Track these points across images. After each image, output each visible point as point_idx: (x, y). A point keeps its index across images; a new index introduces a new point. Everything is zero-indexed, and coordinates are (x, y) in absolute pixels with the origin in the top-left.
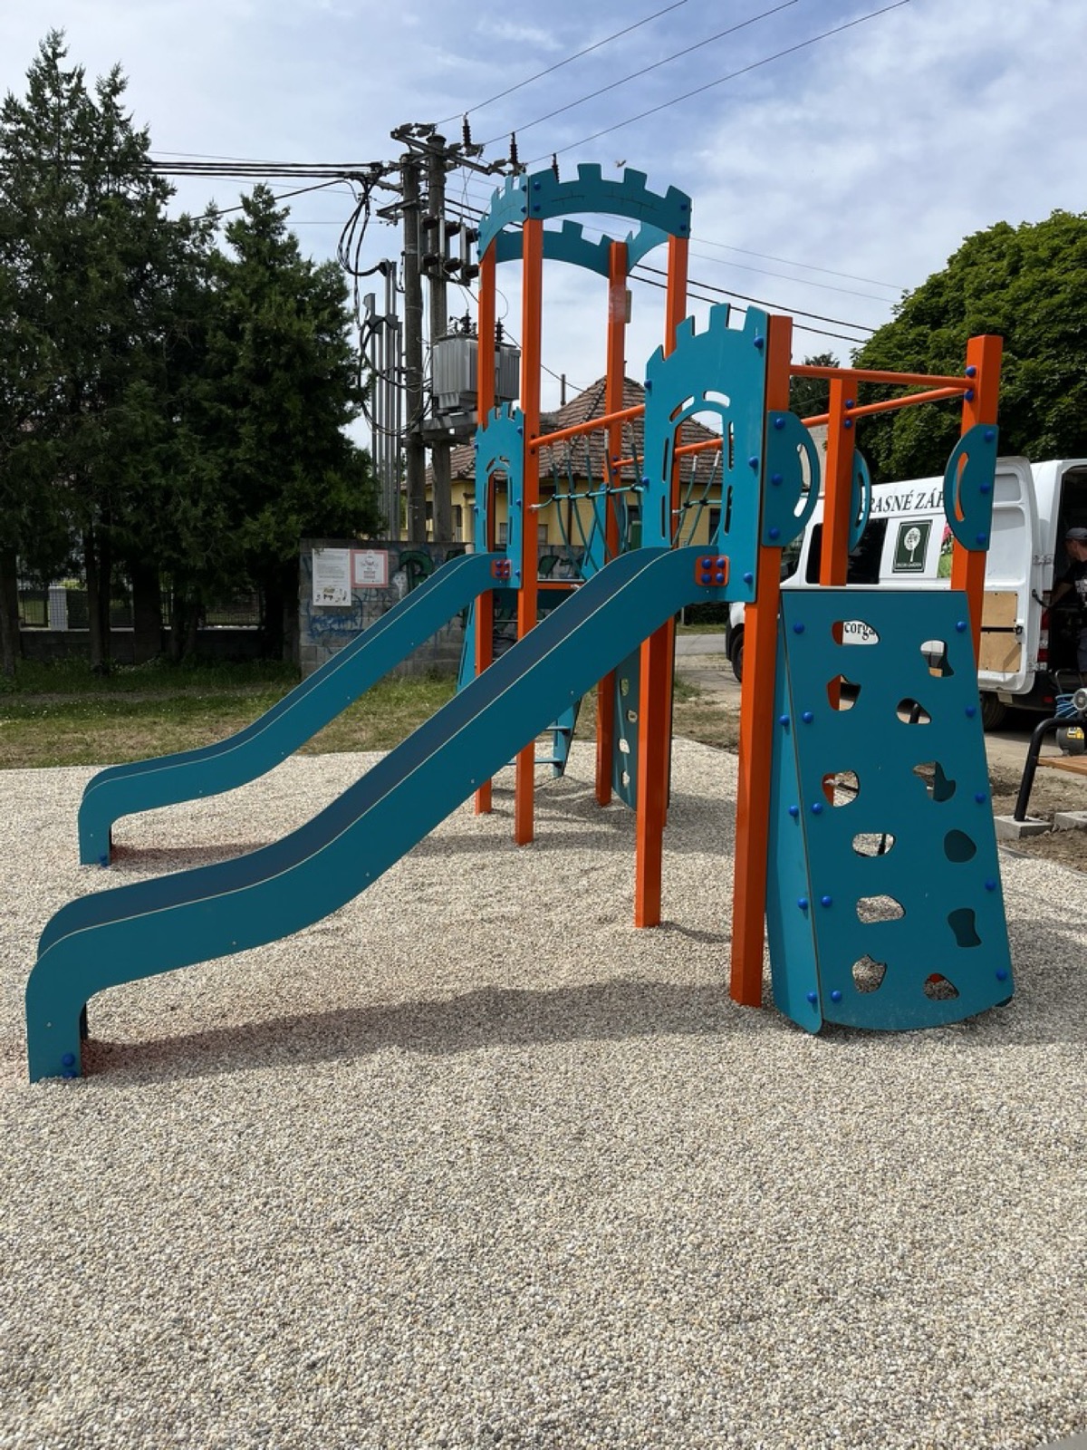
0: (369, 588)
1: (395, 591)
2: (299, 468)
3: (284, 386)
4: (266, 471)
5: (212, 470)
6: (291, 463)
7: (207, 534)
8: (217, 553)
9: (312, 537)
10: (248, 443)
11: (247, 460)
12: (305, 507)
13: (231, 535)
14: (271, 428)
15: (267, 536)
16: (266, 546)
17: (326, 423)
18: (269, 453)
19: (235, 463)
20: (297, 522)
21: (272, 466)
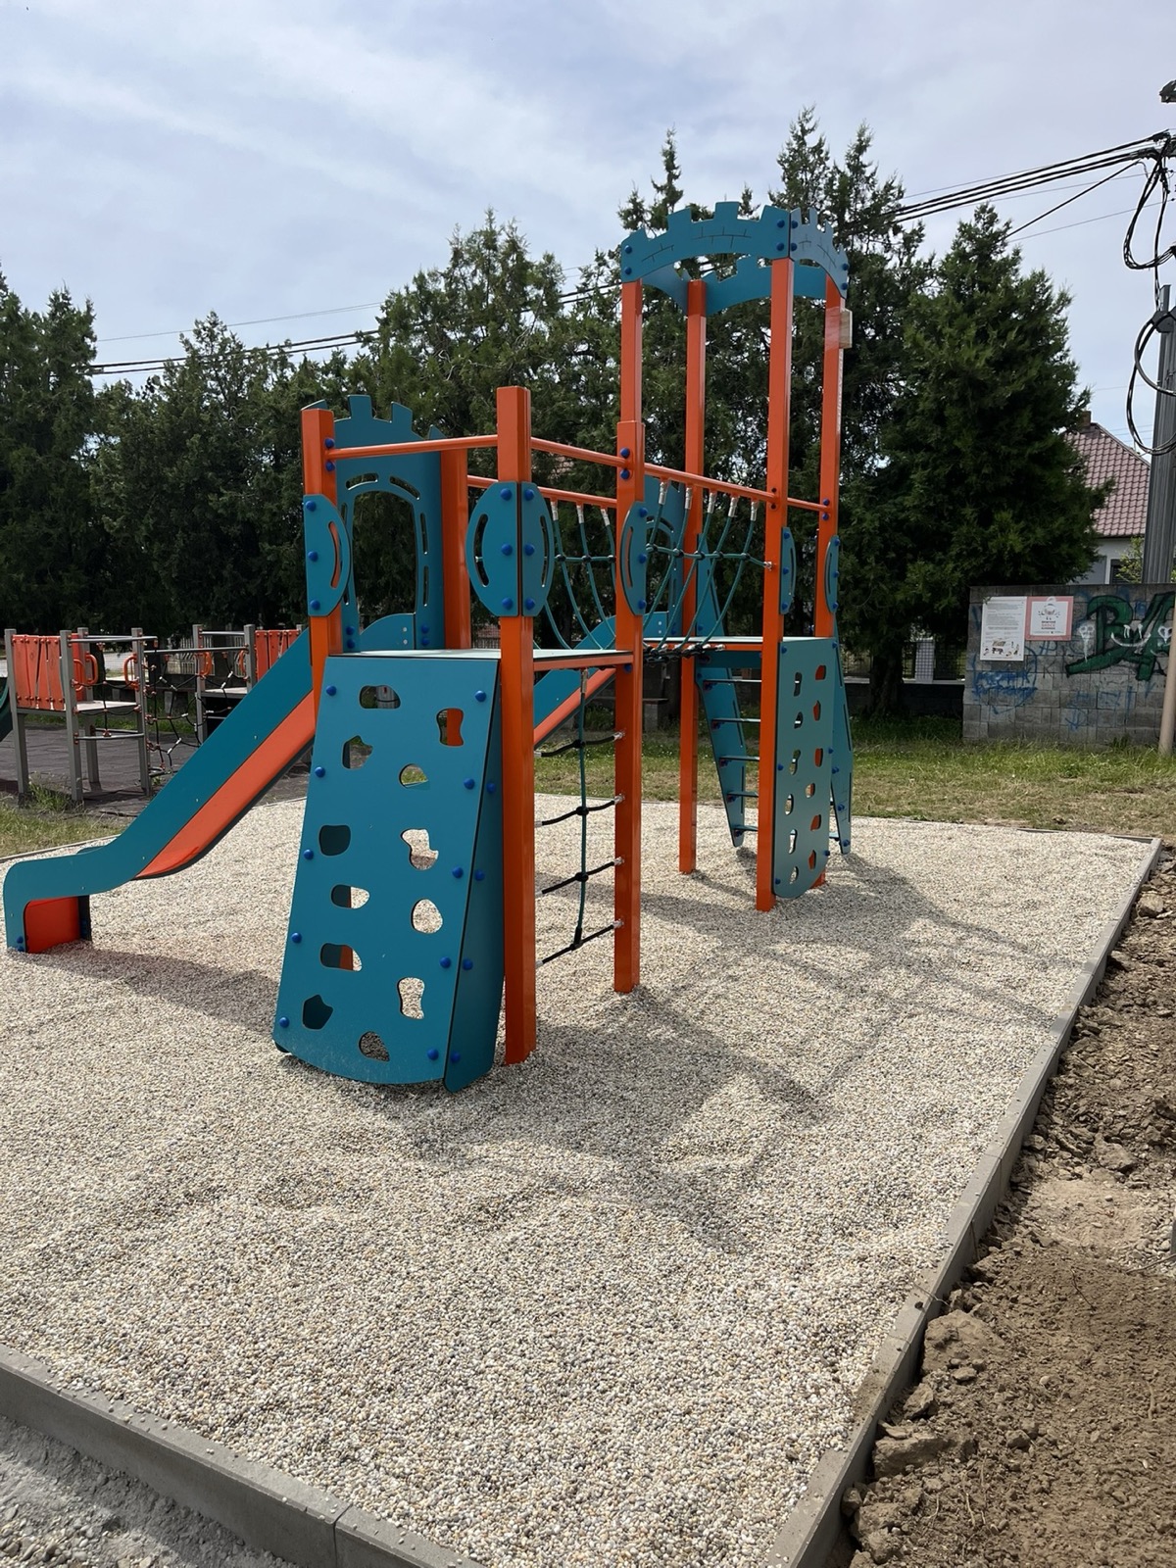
0: (1046, 641)
1: (1079, 644)
2: (969, 511)
3: (956, 424)
4: (941, 517)
5: (873, 521)
6: (964, 506)
7: (863, 585)
8: (873, 605)
9: (984, 585)
10: (918, 489)
11: (914, 507)
12: (974, 553)
13: (884, 587)
14: (944, 471)
15: (920, 586)
16: (919, 597)
17: (1008, 457)
18: (946, 497)
19: (903, 511)
20: (955, 569)
21: (947, 509)
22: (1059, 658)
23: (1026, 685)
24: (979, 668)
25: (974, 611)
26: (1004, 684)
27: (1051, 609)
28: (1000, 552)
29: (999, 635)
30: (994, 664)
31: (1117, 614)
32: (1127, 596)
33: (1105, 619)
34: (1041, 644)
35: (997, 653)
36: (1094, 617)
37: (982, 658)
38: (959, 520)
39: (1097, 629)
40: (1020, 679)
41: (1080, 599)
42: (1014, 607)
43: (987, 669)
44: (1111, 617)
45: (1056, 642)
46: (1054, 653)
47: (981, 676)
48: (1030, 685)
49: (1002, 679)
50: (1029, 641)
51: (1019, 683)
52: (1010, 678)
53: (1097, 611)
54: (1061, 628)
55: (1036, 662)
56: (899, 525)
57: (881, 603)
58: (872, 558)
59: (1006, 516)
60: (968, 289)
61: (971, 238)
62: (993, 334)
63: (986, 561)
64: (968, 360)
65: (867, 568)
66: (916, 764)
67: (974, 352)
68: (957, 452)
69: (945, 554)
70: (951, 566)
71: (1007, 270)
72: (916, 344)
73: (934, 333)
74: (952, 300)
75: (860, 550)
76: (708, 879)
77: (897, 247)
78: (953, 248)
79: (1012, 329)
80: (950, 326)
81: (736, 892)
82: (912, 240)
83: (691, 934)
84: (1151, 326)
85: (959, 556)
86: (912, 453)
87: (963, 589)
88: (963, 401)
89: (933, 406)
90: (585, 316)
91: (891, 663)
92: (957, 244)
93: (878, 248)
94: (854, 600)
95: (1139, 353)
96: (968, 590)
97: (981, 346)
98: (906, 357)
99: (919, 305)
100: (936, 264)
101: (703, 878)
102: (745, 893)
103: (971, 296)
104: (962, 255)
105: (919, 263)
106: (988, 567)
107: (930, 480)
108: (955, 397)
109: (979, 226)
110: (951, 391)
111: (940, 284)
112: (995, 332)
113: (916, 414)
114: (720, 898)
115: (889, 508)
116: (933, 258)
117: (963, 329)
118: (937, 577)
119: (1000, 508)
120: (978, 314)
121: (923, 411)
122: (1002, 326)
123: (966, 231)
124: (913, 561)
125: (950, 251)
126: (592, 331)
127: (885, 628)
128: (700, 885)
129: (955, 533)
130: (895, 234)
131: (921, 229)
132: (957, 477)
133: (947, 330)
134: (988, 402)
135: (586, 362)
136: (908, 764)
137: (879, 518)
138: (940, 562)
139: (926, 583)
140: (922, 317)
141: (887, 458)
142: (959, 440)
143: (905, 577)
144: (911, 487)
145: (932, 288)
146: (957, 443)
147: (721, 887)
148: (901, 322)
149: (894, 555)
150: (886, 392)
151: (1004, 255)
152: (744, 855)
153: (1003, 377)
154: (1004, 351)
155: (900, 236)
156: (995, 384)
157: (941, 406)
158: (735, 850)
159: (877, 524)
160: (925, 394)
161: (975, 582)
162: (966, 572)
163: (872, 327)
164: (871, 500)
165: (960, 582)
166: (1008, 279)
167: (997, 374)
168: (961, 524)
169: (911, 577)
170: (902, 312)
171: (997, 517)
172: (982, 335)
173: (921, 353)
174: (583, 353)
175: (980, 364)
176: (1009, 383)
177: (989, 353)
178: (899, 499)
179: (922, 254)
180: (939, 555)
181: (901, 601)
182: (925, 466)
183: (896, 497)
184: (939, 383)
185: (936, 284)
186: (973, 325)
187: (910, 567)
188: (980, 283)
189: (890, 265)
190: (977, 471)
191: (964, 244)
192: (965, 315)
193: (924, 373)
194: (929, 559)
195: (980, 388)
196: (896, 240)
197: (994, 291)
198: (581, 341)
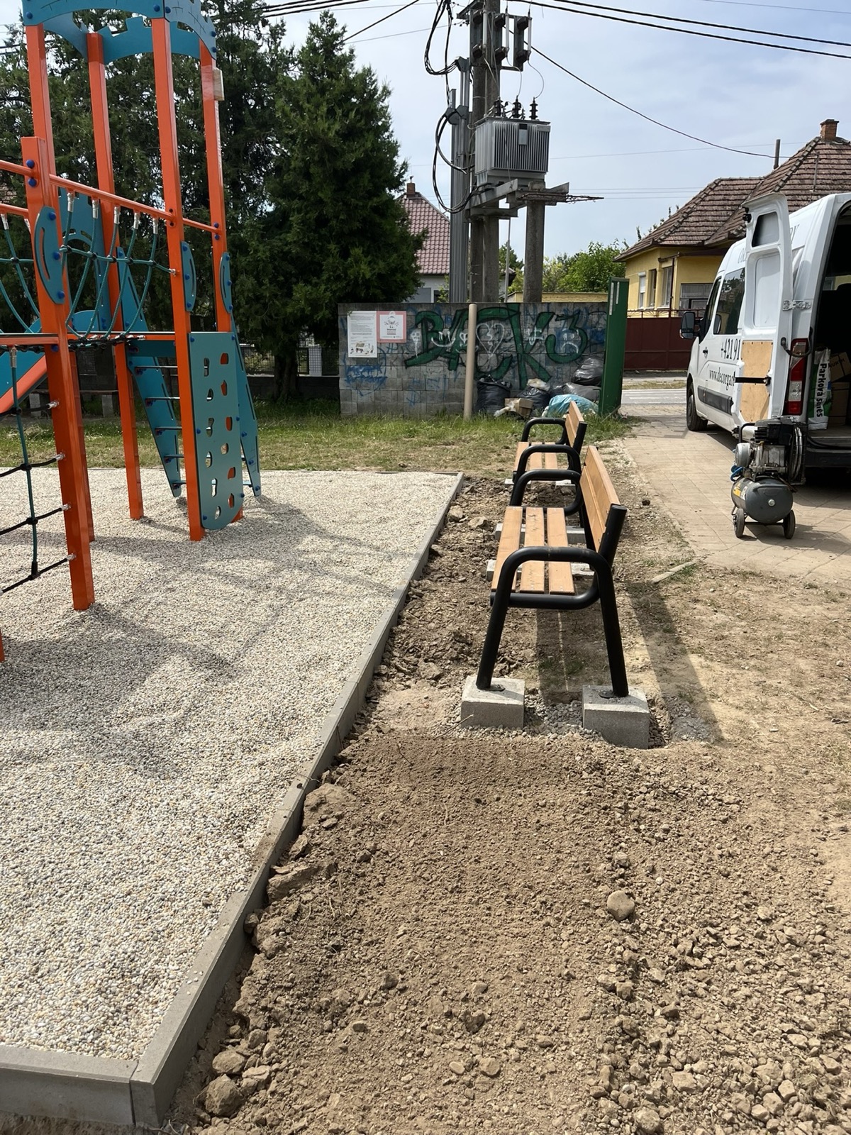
0: (391, 343)
1: (412, 345)
2: (332, 246)
3: (318, 180)
4: (314, 251)
5: (264, 252)
6: (329, 243)
7: (262, 301)
8: (270, 317)
9: (347, 302)
10: (296, 228)
11: (295, 242)
12: (338, 278)
13: (277, 302)
14: (313, 215)
15: (303, 302)
16: (303, 310)
17: (356, 207)
18: (316, 235)
19: (286, 245)
20: (326, 290)
21: (318, 245)
22: (400, 355)
23: (380, 375)
24: (348, 363)
25: (342, 320)
26: (366, 374)
27: (392, 320)
28: (356, 278)
29: (360, 339)
30: (358, 360)
31: (434, 325)
32: (440, 312)
33: (427, 328)
34: (387, 345)
35: (359, 352)
36: (420, 326)
37: (350, 356)
38: (328, 254)
39: (422, 334)
40: (376, 370)
41: (411, 313)
42: (369, 318)
43: (353, 363)
44: (431, 327)
45: (397, 344)
46: (396, 352)
47: (350, 369)
48: (382, 375)
49: (364, 371)
50: (380, 343)
51: (375, 374)
52: (369, 370)
53: (421, 322)
54: (400, 334)
55: (385, 358)
56: (285, 255)
57: (276, 315)
58: (267, 280)
59: (357, 251)
60: (319, 76)
61: (319, 36)
62: (339, 112)
63: (348, 284)
64: (323, 131)
65: (264, 287)
66: (308, 433)
67: (326, 125)
68: (321, 201)
69: (319, 278)
70: (323, 287)
71: (345, 64)
72: (285, 114)
73: (298, 108)
74: (308, 82)
75: (258, 274)
76: (154, 522)
77: (266, 37)
78: (307, 43)
79: (352, 110)
80: (308, 102)
81: (175, 529)
82: (277, 32)
83: (139, 562)
84: (445, 118)
85: (328, 280)
86: (289, 201)
87: (334, 306)
88: (321, 162)
89: (301, 164)
90: (14, 67)
91: (288, 360)
92: (310, 40)
93: (252, 36)
94: (256, 313)
95: (438, 138)
96: (337, 306)
97: (332, 121)
98: (278, 125)
99: (285, 83)
100: (295, 54)
101: (150, 522)
102: (183, 530)
103: (322, 81)
104: (312, 48)
105: (282, 50)
106: (349, 289)
107: (303, 222)
108: (316, 158)
109: (324, 27)
110: (313, 154)
111: (300, 70)
112: (341, 111)
113: (290, 170)
114: (163, 535)
115: (276, 242)
116: (293, 48)
117: (318, 106)
118: (314, 296)
119: (354, 245)
120: (328, 96)
121: (295, 168)
122: (346, 106)
123: (314, 29)
124: (296, 283)
125: (305, 45)
126: (20, 79)
127: (282, 334)
128: (147, 527)
129: (324, 263)
130: (264, 26)
131: (283, 25)
132: (322, 222)
133: (306, 105)
134: (339, 164)
135: (18, 106)
136: (303, 432)
137: (270, 250)
138: (316, 285)
139: (307, 300)
140: (289, 94)
141: (273, 205)
142: (322, 192)
143: (292, 295)
144: (290, 227)
145: (295, 72)
146: (320, 194)
147: (165, 527)
148: (273, 96)
149: (282, 278)
150: (268, 152)
151: (343, 52)
152: (181, 503)
153: (348, 146)
154: (348, 126)
155: (267, 27)
156: (343, 150)
157: (307, 165)
158: (175, 499)
159: (268, 254)
160: (296, 155)
161: (341, 300)
162: (334, 292)
163: (252, 98)
164: (263, 236)
165: (330, 300)
166: (346, 71)
167: (344, 143)
168: (328, 256)
169: (296, 295)
170: (274, 88)
171: (352, 252)
172: (331, 112)
173: (289, 121)
174: (15, 98)
175: (331, 134)
176: (352, 152)
177: (337, 126)
178: (283, 236)
179: (285, 43)
180: (315, 280)
181: (291, 313)
182: (299, 211)
183: (281, 234)
184: (304, 147)
185: (297, 69)
186: (325, 104)
187: (295, 288)
188: (327, 71)
189: (262, 50)
190: (337, 217)
191: (315, 41)
192: (319, 96)
193: (293, 137)
194: (307, 282)
195: (334, 153)
196: (265, 31)
197: (338, 79)
198: (11, 88)
